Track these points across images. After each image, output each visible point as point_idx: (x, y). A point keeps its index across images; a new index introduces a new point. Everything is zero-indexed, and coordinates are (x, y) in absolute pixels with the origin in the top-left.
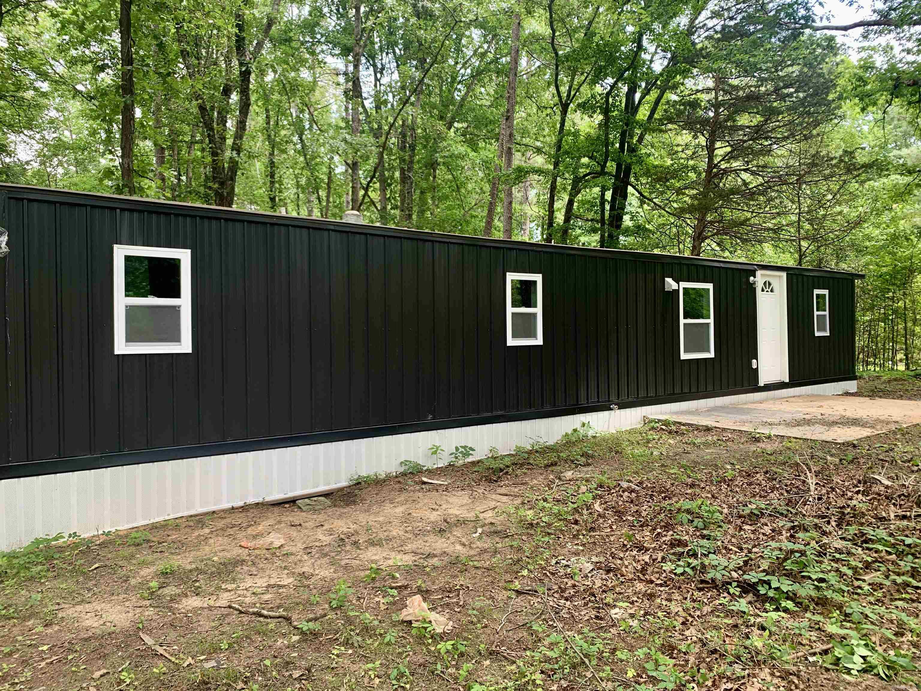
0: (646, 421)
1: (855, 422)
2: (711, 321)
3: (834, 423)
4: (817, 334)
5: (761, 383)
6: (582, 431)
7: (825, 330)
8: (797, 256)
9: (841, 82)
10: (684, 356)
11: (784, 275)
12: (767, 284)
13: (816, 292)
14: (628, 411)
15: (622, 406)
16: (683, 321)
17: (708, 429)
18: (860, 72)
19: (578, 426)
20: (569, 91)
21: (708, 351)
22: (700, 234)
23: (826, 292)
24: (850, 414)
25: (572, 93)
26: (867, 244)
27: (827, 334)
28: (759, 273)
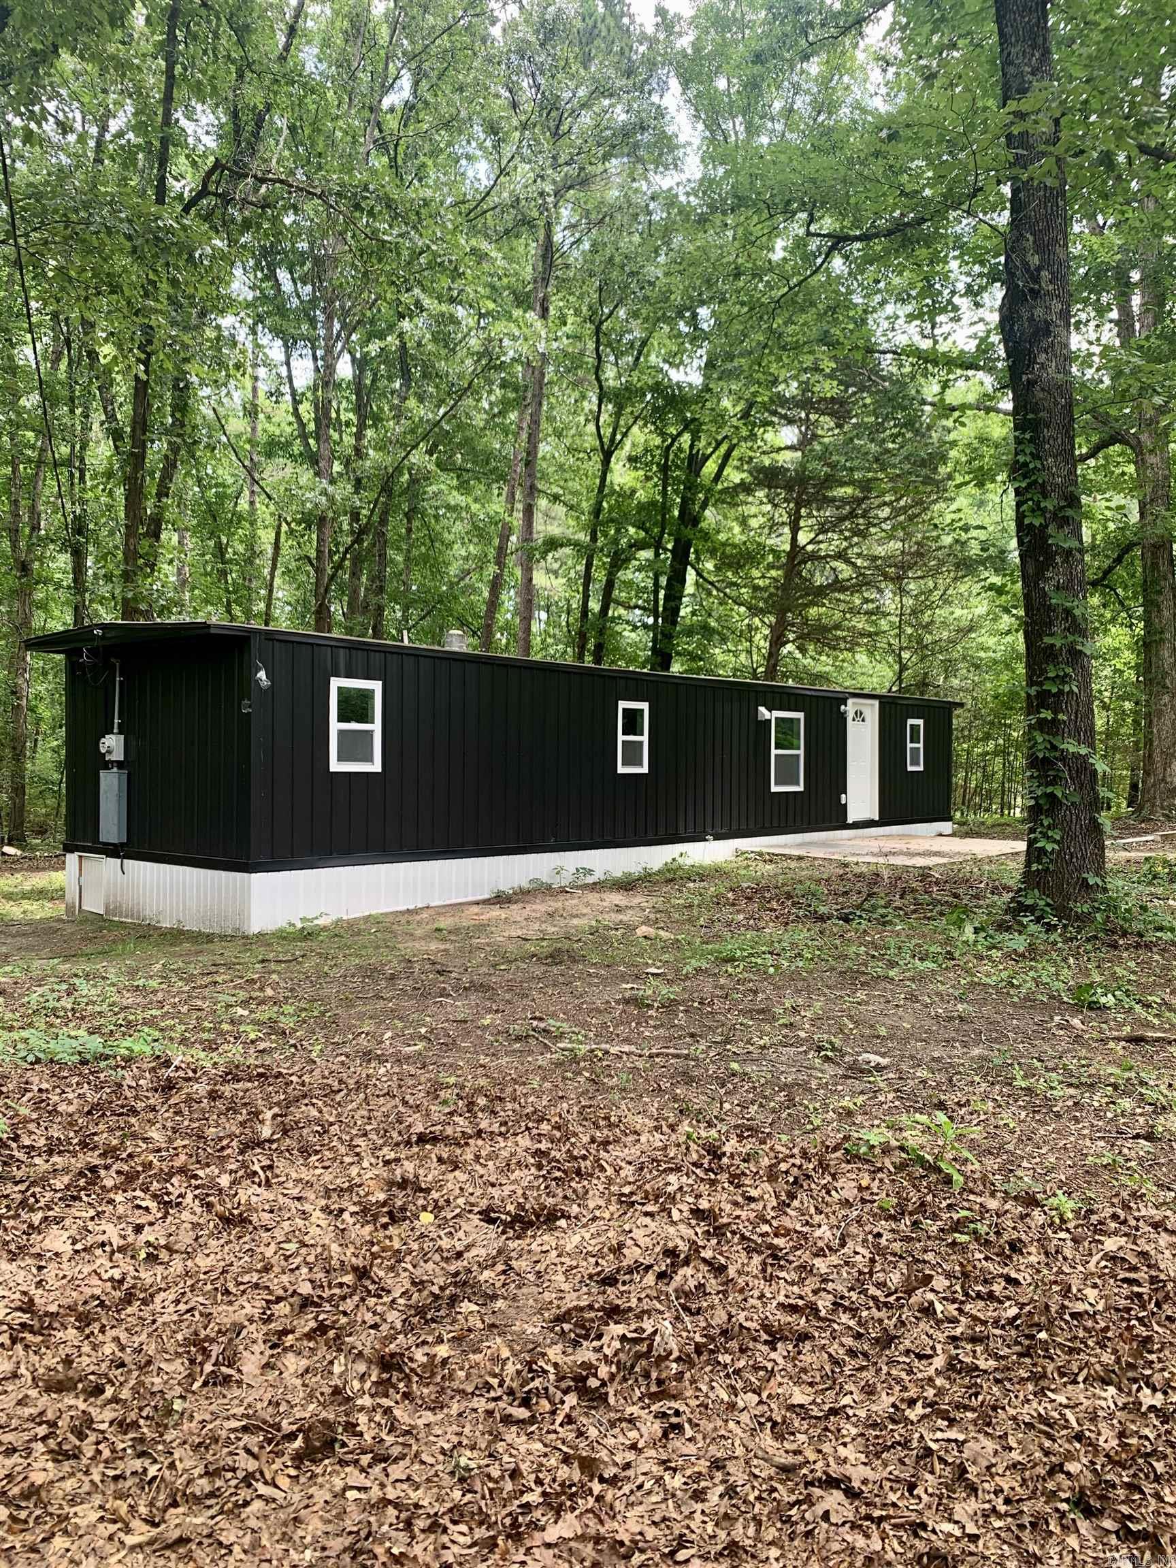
0: (739, 853)
1: (936, 854)
2: (801, 752)
3: (919, 854)
4: (910, 769)
5: (850, 821)
6: (680, 860)
7: (918, 764)
8: (897, 667)
9: (953, 453)
10: (775, 789)
11: (876, 703)
12: (859, 714)
13: (911, 722)
14: (721, 842)
15: (718, 837)
16: (774, 752)
17: (800, 858)
18: (976, 443)
19: (676, 855)
20: (614, 434)
21: (798, 784)
22: (779, 638)
23: (920, 722)
24: (935, 849)
25: (618, 437)
26: (982, 654)
27: (921, 768)
28: (850, 701)
